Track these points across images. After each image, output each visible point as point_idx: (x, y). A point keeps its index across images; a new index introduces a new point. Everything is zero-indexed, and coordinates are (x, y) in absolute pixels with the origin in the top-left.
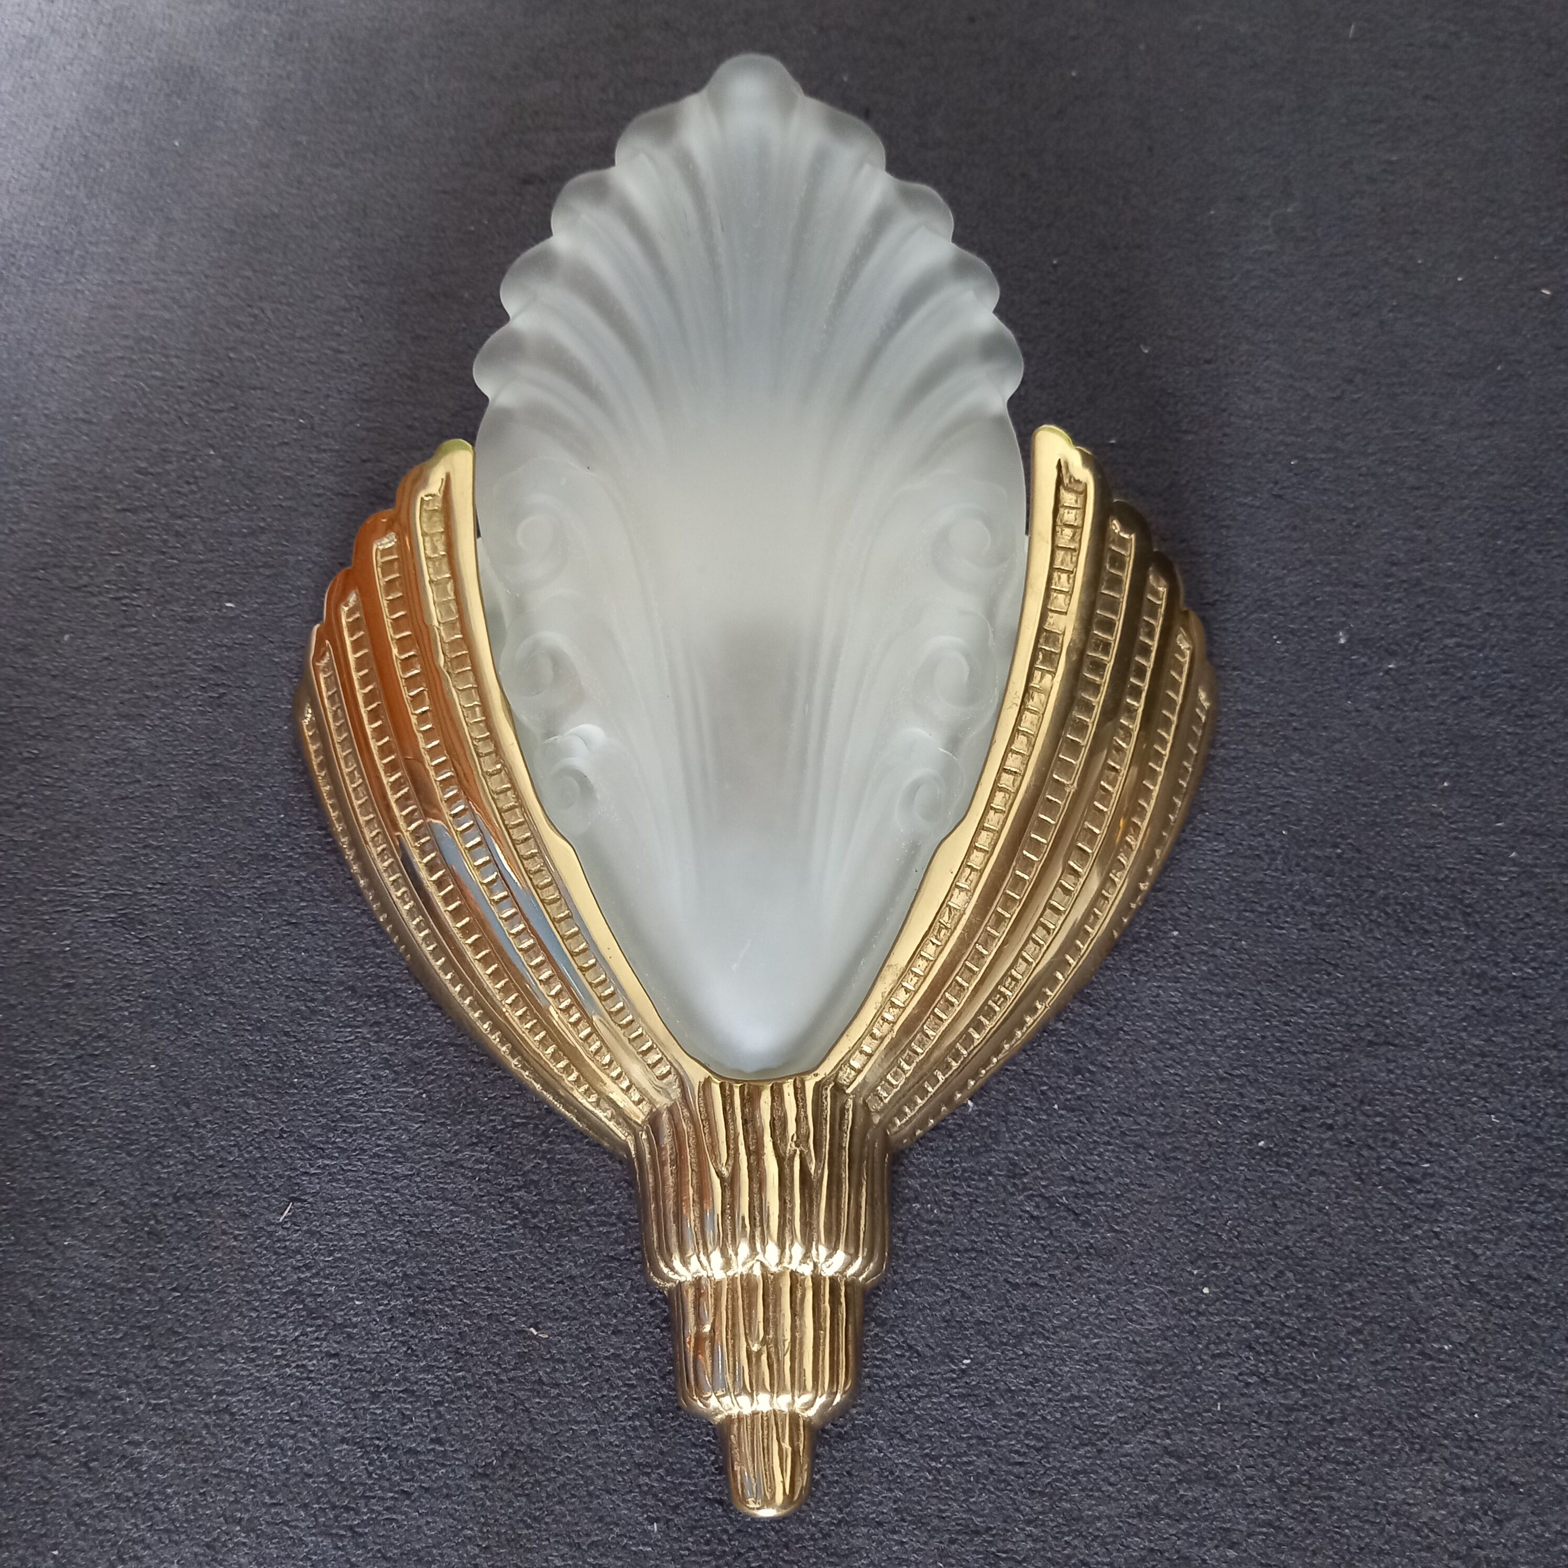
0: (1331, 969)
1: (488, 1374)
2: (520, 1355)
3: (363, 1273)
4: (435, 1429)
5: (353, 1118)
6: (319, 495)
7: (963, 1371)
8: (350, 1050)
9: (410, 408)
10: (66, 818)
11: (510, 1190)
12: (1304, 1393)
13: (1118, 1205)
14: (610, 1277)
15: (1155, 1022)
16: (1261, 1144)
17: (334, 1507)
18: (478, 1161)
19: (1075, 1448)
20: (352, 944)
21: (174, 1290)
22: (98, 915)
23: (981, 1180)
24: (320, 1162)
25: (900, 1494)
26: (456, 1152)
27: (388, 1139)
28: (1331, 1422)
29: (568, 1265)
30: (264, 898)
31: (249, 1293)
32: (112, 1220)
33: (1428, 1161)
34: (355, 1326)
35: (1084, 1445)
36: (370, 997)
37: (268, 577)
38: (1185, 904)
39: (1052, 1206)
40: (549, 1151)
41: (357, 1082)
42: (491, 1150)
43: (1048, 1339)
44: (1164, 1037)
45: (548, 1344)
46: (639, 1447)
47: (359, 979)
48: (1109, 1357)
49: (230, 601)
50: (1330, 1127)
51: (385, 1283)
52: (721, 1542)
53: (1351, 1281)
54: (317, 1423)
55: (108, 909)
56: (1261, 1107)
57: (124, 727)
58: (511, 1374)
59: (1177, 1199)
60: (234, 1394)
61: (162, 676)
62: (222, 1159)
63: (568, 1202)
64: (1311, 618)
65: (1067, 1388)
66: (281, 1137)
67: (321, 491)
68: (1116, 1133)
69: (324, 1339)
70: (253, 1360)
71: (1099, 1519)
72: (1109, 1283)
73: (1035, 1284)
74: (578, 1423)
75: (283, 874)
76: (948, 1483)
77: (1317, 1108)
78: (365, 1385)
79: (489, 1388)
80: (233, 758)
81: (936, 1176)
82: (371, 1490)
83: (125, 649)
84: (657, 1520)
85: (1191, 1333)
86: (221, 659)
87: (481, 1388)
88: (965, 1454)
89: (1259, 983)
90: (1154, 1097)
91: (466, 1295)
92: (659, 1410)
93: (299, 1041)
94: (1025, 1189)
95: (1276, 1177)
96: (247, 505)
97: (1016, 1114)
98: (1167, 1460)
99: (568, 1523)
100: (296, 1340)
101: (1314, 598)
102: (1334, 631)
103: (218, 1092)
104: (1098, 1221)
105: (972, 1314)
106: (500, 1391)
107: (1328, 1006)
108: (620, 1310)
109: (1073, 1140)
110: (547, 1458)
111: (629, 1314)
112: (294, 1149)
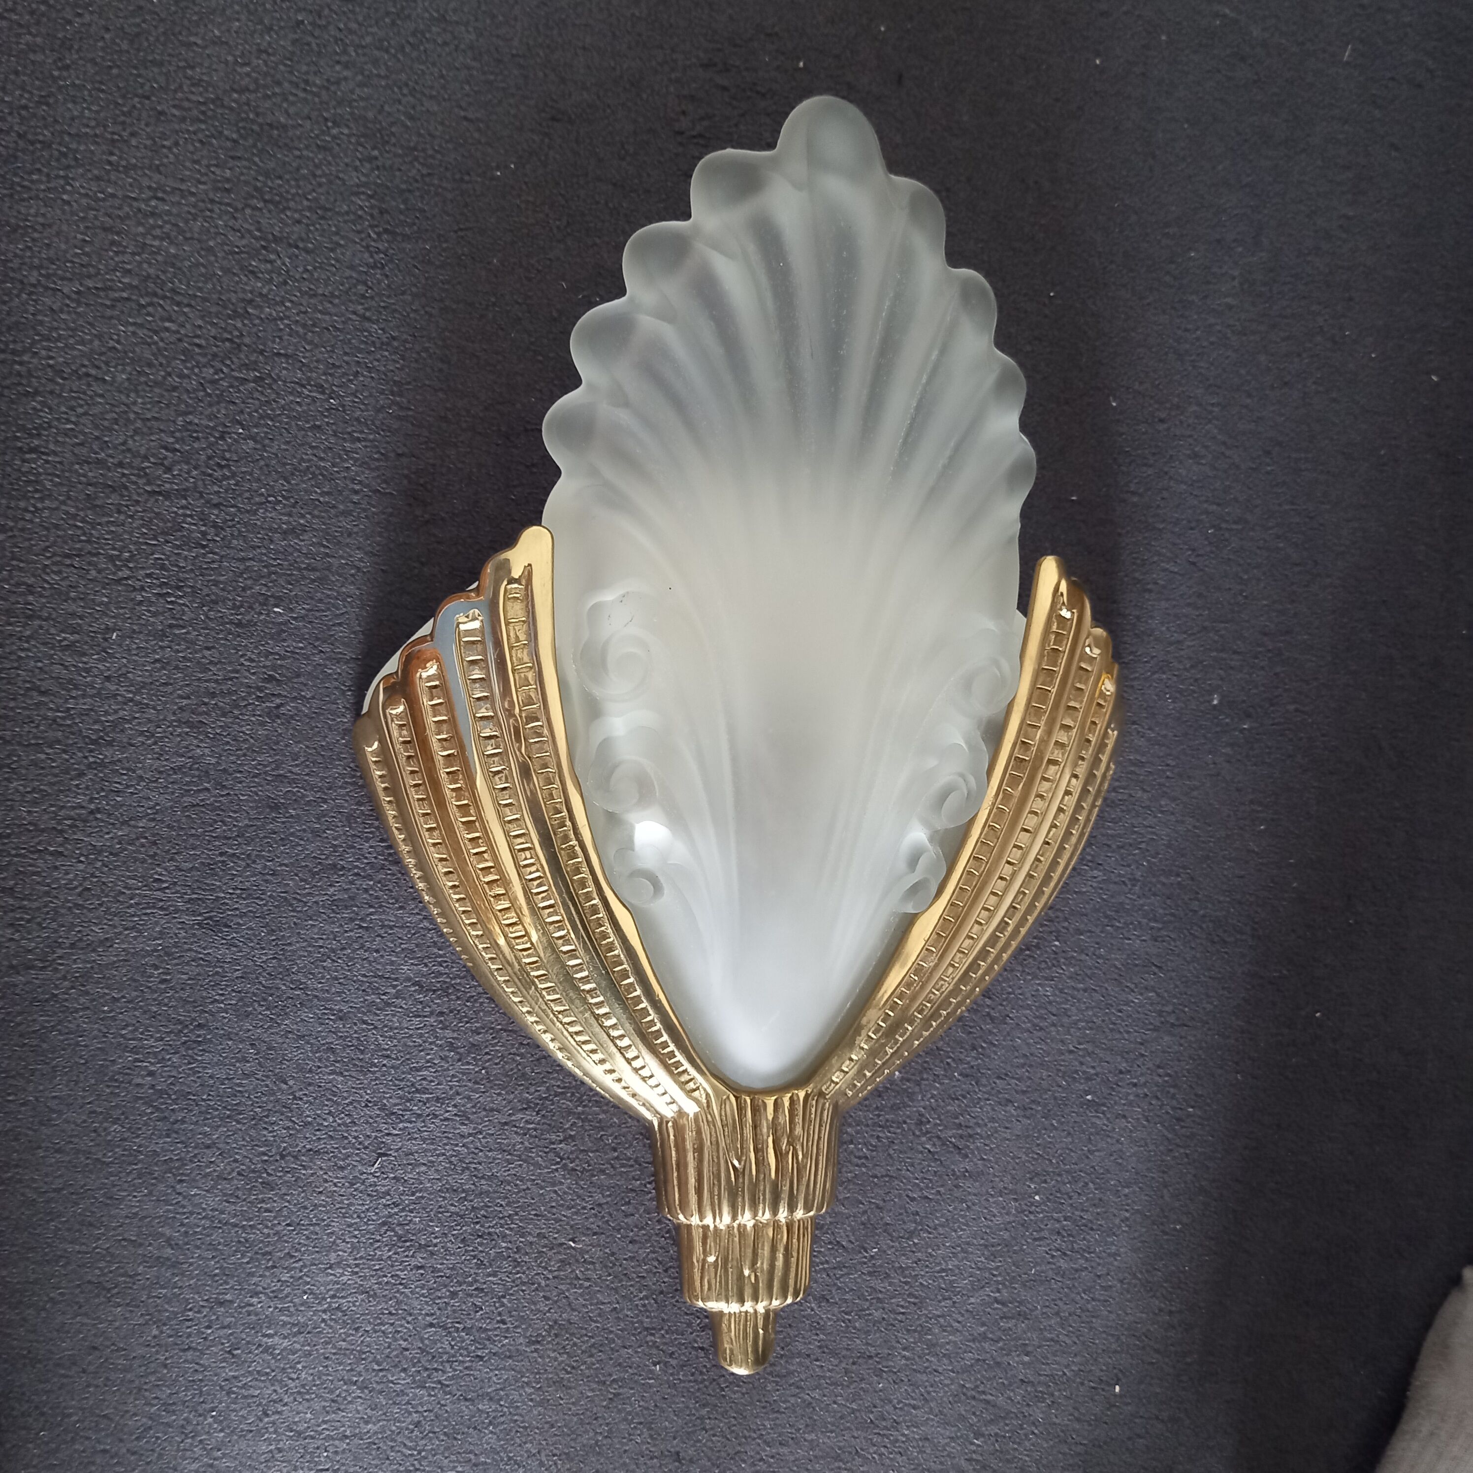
0: (1156, 970)
1: (538, 1274)
2: (562, 1261)
3: (440, 1207)
4: (500, 1314)
5: (425, 1091)
6: (356, 492)
7: (872, 1257)
8: (421, 1036)
9: (441, 395)
10: (141, 825)
11: (553, 1143)
12: (1087, 1259)
13: (987, 1142)
14: (629, 1203)
15: (1031, 1009)
16: (1089, 1097)
17: (426, 1369)
18: (527, 1122)
19: (940, 1302)
20: (417, 945)
21: (288, 1225)
22: (185, 918)
23: (898, 1128)
24: (401, 1125)
25: (822, 1336)
26: (510, 1115)
27: (455, 1106)
28: (1099, 1276)
29: (598, 1197)
30: (335, 904)
31: (350, 1226)
32: (229, 1174)
33: (1192, 1107)
34: (435, 1245)
35: (945, 1299)
36: (434, 991)
37: (313, 581)
38: (1066, 919)
39: (944, 1144)
40: (583, 1113)
41: (428, 1062)
42: (538, 1114)
43: (930, 1233)
44: (1036, 1021)
45: (582, 1252)
46: (647, 1317)
47: (423, 976)
48: (968, 1243)
49: (277, 607)
50: (1135, 1085)
51: (457, 1214)
52: (701, 1373)
53: (1128, 1187)
54: (411, 1315)
55: (194, 913)
56: (1092, 1071)
57: (187, 733)
58: (556, 1273)
59: (1028, 1136)
60: (343, 1297)
61: (216, 681)
62: (319, 1124)
63: (597, 1151)
64: (1196, 680)
65: (940, 1264)
66: (366, 1106)
67: (357, 487)
68: (993, 1092)
69: (412, 1256)
70: (357, 1273)
71: (948, 1343)
72: (975, 1195)
73: (927, 1197)
74: (603, 1303)
75: (352, 883)
76: (855, 1328)
77: (1129, 1071)
78: (446, 1286)
79: (539, 1284)
80: (296, 770)
81: (867, 1126)
82: (454, 1356)
83: (178, 651)
84: (659, 1363)
85: (1023, 1225)
86: (274, 668)
87: (533, 1284)
88: (868, 1309)
89: (1107, 981)
90: (1023, 1066)
91: (521, 1221)
92: (662, 1292)
93: (376, 1028)
94: (927, 1132)
95: (1094, 1120)
96: (283, 496)
97: (927, 1079)
98: (996, 1305)
99: (597, 1369)
100: (390, 1257)
101: (1201, 662)
102: (1211, 693)
103: (310, 1071)
104: (973, 1153)
105: (882, 1218)
106: (547, 1286)
107: (1149, 998)
108: (636, 1226)
109: (964, 1097)
110: (582, 1328)
111: (642, 1228)
112: (378, 1116)
